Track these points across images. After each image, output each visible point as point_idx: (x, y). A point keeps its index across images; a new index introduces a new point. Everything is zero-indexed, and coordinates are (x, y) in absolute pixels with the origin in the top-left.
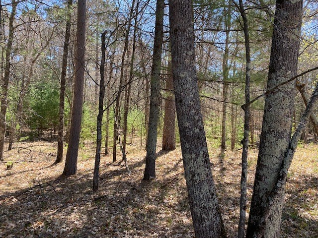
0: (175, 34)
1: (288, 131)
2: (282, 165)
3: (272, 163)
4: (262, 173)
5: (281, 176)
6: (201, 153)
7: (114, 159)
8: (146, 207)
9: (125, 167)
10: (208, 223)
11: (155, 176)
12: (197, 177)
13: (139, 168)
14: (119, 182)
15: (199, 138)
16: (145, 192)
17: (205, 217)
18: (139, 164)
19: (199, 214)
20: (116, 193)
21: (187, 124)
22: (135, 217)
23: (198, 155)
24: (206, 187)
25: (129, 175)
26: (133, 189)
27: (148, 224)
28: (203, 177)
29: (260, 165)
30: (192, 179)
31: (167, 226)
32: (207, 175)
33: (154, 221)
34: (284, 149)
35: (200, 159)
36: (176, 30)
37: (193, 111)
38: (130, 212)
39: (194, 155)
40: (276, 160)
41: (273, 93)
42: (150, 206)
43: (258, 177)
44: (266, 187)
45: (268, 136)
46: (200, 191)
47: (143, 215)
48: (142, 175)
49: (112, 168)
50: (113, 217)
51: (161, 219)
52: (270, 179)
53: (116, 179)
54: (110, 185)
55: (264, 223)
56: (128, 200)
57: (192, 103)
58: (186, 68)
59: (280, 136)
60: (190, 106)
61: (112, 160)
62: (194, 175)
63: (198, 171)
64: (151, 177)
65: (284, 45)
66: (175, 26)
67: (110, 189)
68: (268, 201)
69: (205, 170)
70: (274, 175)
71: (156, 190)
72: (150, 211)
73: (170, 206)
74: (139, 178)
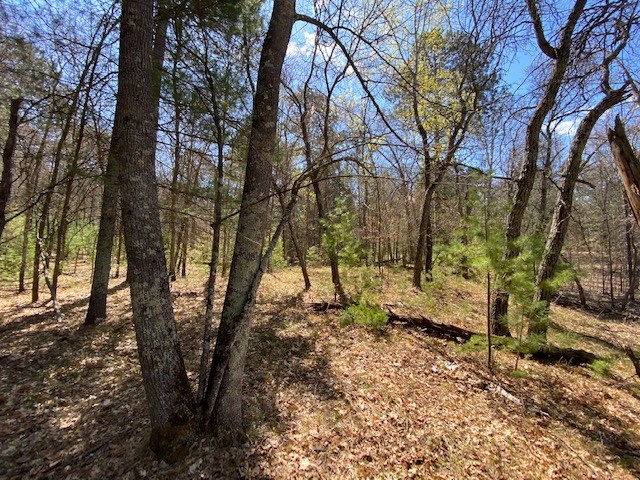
0: (125, 124)
1: (259, 253)
2: (251, 287)
3: (241, 287)
4: (230, 298)
5: (249, 298)
6: (157, 280)
7: (35, 298)
8: (84, 362)
9: (52, 310)
10: (161, 366)
11: (105, 316)
12: (148, 311)
13: (81, 309)
14: (38, 332)
15: (154, 261)
16: (84, 340)
17: (158, 359)
18: (81, 303)
19: (149, 358)
20: (27, 349)
21: (138, 244)
22: (60, 380)
23: (151, 284)
24: (161, 323)
25: (60, 320)
26: (63, 340)
27: (82, 386)
28: (158, 309)
29: (230, 290)
30: (141, 315)
31: (114, 382)
32: (163, 307)
33: (93, 380)
34: (254, 270)
35: (155, 289)
36: (126, 120)
37: (148, 227)
38: (52, 375)
39: (145, 284)
40: (246, 283)
41: (247, 214)
42: (90, 359)
43: (227, 304)
44: (234, 311)
45: (239, 258)
46: (153, 329)
47: (75, 375)
48: (83, 317)
49: (28, 312)
50: (16, 388)
51: (107, 374)
52: (238, 304)
53: (33, 328)
54: (18, 338)
55: (229, 352)
56: (51, 357)
57: (147, 217)
58: (139, 171)
59: (251, 257)
60: (144, 221)
61: (31, 300)
62: (144, 310)
63: (152, 303)
64: (98, 319)
65: (258, 167)
66: (126, 113)
67: (16, 345)
68: (234, 327)
69: (161, 302)
70: (243, 299)
71: (105, 337)
72: (89, 367)
73: (126, 354)
74: (77, 323)
